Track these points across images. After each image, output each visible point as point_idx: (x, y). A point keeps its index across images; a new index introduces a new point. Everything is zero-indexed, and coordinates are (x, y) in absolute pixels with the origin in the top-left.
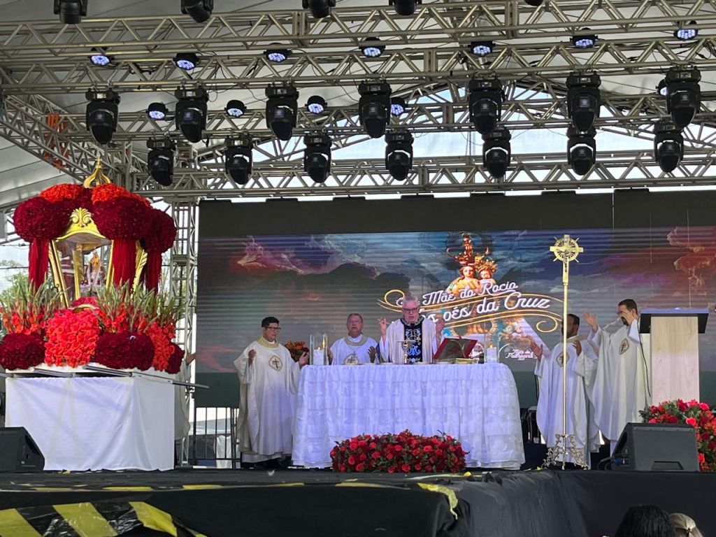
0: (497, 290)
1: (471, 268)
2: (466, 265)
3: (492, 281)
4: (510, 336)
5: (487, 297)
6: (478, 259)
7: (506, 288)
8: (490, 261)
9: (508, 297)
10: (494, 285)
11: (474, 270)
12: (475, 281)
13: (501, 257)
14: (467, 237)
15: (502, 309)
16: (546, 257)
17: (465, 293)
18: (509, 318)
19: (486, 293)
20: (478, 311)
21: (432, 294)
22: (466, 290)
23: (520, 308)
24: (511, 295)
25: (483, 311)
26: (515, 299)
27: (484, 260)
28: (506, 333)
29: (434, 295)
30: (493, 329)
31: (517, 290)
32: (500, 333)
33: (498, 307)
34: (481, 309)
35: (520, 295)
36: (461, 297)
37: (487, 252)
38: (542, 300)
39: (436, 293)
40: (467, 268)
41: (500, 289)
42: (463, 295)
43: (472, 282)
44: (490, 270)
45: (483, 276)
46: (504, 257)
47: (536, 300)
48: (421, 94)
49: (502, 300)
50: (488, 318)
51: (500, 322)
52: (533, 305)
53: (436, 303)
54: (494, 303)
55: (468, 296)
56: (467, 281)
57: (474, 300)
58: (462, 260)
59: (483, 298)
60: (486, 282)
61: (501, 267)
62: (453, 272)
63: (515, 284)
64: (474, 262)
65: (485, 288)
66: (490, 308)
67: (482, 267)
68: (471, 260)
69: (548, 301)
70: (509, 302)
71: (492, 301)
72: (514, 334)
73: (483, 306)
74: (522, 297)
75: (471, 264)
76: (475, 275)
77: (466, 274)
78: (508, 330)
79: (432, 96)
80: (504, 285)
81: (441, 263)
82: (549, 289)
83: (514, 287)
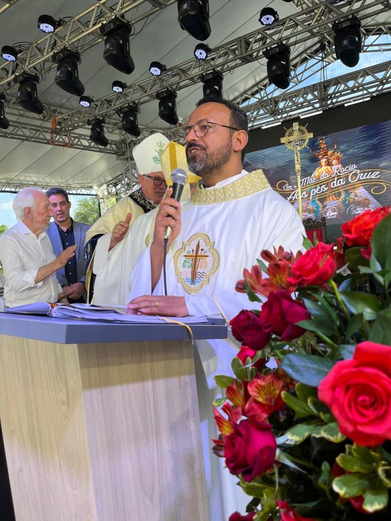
0: (343, 171)
1: (326, 160)
2: (323, 157)
3: (340, 166)
4: (354, 200)
5: (338, 176)
6: (330, 152)
7: (349, 169)
8: (338, 152)
9: (351, 174)
10: (341, 168)
11: (328, 161)
12: (329, 167)
13: (345, 149)
14: (322, 139)
15: (347, 182)
16: (376, 143)
17: (323, 176)
18: (352, 188)
19: (337, 174)
20: (332, 186)
21: (303, 180)
22: (323, 174)
23: (359, 180)
24: (353, 172)
25: (335, 185)
26: (356, 175)
27: (334, 152)
28: (351, 198)
29: (304, 180)
30: (343, 196)
31: (356, 169)
32: (347, 198)
33: (344, 182)
34: (334, 185)
35: (359, 171)
36: (321, 179)
37: (335, 147)
38: (375, 173)
39: (306, 179)
40: (324, 160)
41: (346, 170)
42: (322, 177)
43: (327, 169)
44: (338, 158)
45: (333, 164)
46: (347, 148)
47: (370, 173)
49: (347, 177)
50: (339, 190)
51: (347, 192)
52: (368, 177)
53: (306, 185)
54: (342, 180)
55: (325, 177)
56: (324, 168)
57: (329, 179)
58: (320, 155)
59: (334, 177)
60: (336, 167)
61: (345, 155)
62: (314, 164)
63: (355, 165)
64: (327, 155)
65: (336, 171)
66: (340, 182)
67: (333, 157)
68: (326, 154)
69: (378, 173)
70: (352, 177)
71: (341, 178)
72: (356, 198)
73: (335, 182)
74: (360, 173)
75: (326, 157)
76: (329, 164)
77: (323, 164)
78: (352, 196)
80: (348, 167)
81: (307, 160)
82: (379, 165)
83: (354, 167)
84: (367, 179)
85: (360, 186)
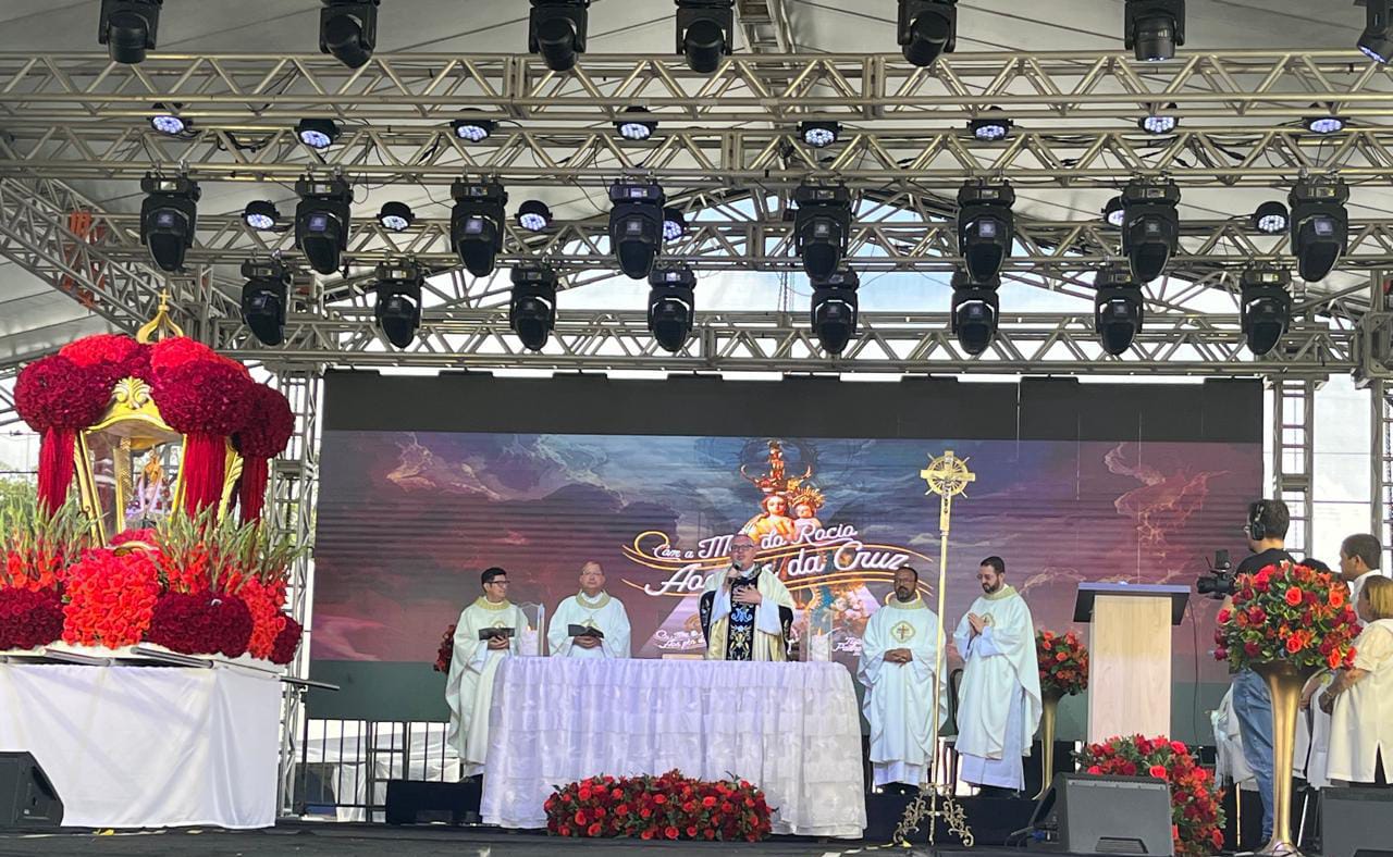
0: (823, 537)
1: (781, 500)
2: (773, 494)
3: (815, 523)
4: (842, 614)
5: (806, 548)
6: (793, 484)
7: (838, 535)
8: (812, 488)
9: (841, 548)
10: (818, 528)
11: (785, 504)
12: (786, 521)
13: (831, 483)
14: (777, 447)
15: (830, 569)
16: (905, 486)
17: (769, 540)
19: (805, 541)
20: (790, 571)
21: (714, 540)
22: (771, 535)
23: (860, 568)
24: (846, 545)
25: (798, 571)
26: (852, 552)
27: (803, 486)
28: (835, 609)
29: (718, 541)
31: (854, 538)
32: (825, 609)
33: (823, 566)
34: (795, 568)
35: (860, 546)
36: (763, 546)
37: (808, 474)
39: (722, 539)
40: (775, 500)
41: (828, 536)
42: (766, 543)
43: (782, 523)
44: (811, 503)
45: (799, 514)
46: (836, 483)
48: (705, 203)
49: (830, 554)
50: (806, 583)
51: (825, 590)
52: (880, 564)
53: (720, 555)
54: (816, 559)
55: (775, 545)
56: (774, 520)
57: (784, 552)
58: (765, 486)
59: (799, 549)
60: (805, 524)
62: (749, 505)
63: (852, 529)
64: (785, 490)
65: (803, 533)
67: (799, 499)
68: (781, 486)
69: (906, 557)
70: (841, 557)
71: (815, 554)
72: (849, 613)
73: (799, 562)
75: (782, 493)
76: (787, 511)
77: (772, 509)
78: (839, 604)
79: (722, 207)
80: (835, 529)
81: (731, 489)
82: (909, 539)
83: (851, 533)
84: (880, 569)
85: (859, 583)
